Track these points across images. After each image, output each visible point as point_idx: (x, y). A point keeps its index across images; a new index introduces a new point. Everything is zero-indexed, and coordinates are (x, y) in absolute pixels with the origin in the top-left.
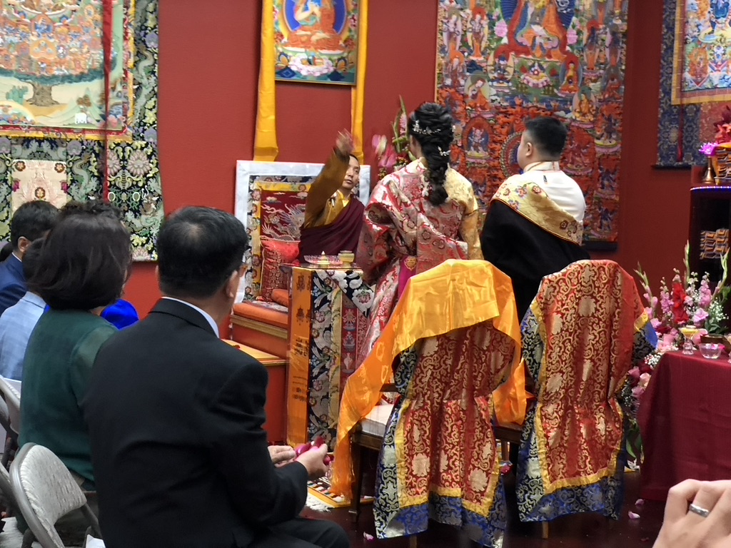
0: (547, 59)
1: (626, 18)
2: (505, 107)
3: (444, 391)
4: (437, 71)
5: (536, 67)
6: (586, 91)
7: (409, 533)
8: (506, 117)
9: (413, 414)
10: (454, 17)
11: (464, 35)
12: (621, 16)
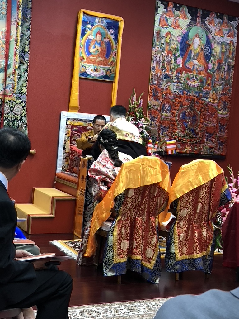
0: (199, 75)
1: (234, 59)
2: (180, 95)
3: (136, 213)
4: (151, 77)
5: (194, 78)
6: (216, 90)
7: (118, 274)
8: (180, 99)
9: (122, 222)
10: (159, 55)
11: (163, 63)
12: (232, 58)
